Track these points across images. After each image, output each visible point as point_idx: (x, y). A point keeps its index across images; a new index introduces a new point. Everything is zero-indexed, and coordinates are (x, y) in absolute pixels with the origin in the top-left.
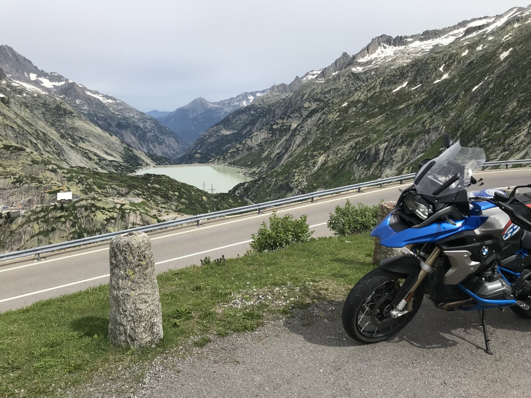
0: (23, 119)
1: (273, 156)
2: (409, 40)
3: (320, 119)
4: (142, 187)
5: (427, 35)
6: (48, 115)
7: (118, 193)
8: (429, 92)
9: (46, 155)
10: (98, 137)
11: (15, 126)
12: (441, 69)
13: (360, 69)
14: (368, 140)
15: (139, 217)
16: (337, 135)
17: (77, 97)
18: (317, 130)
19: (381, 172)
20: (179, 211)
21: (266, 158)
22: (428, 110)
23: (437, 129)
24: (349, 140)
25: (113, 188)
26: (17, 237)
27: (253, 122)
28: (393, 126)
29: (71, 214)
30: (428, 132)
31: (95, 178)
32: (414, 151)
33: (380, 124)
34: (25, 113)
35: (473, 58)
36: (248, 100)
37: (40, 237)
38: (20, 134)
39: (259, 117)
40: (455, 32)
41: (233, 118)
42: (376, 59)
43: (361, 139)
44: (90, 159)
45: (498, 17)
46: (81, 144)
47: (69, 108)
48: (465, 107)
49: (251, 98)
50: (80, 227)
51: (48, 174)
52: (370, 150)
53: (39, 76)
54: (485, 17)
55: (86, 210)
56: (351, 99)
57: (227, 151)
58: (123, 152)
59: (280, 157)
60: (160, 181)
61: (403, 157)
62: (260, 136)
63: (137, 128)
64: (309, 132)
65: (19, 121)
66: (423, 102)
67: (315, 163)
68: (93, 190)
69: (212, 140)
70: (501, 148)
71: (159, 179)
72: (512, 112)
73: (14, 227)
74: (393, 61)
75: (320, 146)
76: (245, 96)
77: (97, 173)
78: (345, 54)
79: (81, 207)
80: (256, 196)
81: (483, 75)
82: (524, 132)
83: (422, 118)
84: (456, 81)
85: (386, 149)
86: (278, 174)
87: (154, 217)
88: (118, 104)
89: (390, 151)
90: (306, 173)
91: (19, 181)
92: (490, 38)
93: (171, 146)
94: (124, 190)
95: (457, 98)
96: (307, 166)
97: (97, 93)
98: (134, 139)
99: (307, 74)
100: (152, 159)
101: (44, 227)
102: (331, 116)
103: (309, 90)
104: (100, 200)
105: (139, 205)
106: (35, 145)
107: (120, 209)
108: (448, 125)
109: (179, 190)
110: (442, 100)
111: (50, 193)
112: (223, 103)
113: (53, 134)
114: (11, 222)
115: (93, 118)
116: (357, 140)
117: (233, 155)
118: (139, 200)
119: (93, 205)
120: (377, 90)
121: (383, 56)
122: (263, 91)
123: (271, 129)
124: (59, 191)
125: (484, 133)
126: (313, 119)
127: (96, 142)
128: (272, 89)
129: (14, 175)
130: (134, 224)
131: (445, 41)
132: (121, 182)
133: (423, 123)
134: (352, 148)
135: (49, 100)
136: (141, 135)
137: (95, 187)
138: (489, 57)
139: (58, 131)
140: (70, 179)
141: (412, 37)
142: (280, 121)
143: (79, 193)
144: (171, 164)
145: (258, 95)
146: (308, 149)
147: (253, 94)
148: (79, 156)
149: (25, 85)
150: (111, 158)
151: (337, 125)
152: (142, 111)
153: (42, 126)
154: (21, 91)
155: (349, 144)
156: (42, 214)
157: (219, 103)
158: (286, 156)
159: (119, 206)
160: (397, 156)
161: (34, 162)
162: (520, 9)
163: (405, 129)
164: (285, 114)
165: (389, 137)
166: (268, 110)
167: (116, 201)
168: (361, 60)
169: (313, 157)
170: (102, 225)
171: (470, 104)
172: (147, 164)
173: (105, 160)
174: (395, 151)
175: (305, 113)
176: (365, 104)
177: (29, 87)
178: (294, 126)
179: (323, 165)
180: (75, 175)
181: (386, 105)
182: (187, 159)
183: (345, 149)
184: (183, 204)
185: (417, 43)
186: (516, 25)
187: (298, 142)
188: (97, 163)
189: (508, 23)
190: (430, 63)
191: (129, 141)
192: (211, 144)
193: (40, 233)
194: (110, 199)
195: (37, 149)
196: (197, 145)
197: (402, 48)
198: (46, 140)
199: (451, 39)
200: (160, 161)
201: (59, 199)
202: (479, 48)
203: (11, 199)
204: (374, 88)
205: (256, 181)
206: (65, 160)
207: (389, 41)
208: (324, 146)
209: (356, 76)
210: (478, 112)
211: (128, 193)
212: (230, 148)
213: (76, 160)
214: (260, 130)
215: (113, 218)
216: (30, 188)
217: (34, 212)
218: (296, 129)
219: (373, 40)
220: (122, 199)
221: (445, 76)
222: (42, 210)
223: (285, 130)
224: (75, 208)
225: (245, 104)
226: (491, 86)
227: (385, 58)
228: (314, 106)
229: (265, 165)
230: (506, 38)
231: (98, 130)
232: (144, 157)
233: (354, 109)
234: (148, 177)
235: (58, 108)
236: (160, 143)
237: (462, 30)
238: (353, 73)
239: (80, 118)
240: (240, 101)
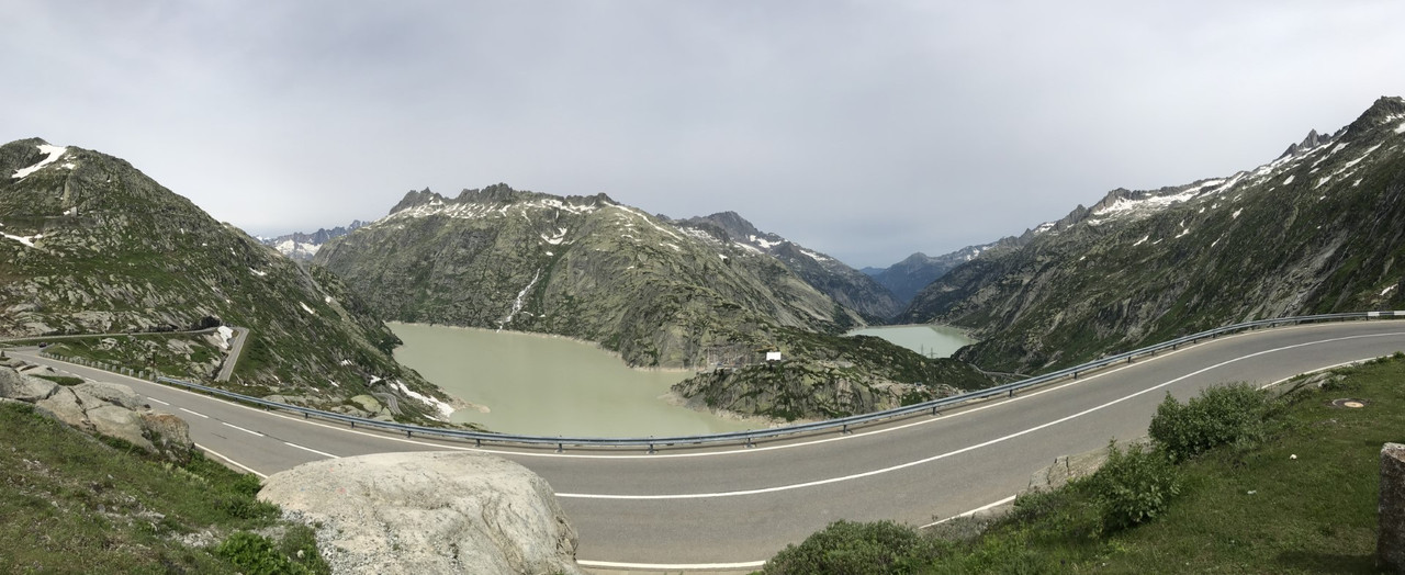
0: (741, 278)
1: (1002, 315)
2: (1148, 194)
3: (1055, 274)
4: (853, 351)
5: (1165, 191)
6: (764, 275)
7: (828, 356)
8: (1171, 247)
9: (759, 313)
10: (809, 295)
11: (734, 285)
12: (1182, 224)
13: (1097, 222)
14: (1110, 296)
15: (849, 385)
16: (1076, 290)
17: (792, 255)
18: (1053, 285)
19: (1126, 330)
20: (893, 379)
21: (995, 317)
22: (1171, 264)
23: (1181, 283)
24: (1089, 296)
25: (822, 350)
26: (728, 395)
27: (978, 278)
28: (1137, 281)
29: (779, 377)
30: (1173, 287)
31: (804, 338)
32: (1160, 307)
33: (1121, 279)
34: (743, 273)
35: (1209, 215)
36: (972, 254)
37: (748, 397)
38: (738, 293)
39: (985, 272)
40: (1192, 190)
41: (956, 273)
42: (1114, 212)
43: (1102, 294)
44: (801, 318)
45: (1228, 179)
46: (793, 303)
47: (783, 266)
48: (1207, 261)
49: (977, 252)
50: (787, 391)
51: (760, 332)
52: (1112, 306)
53: (758, 237)
54: (1217, 179)
55: (794, 372)
56: (1089, 253)
57: (948, 310)
58: (834, 312)
59: (1011, 315)
60: (873, 343)
61: (1148, 313)
62: (987, 293)
63: (850, 286)
64: (1043, 288)
65: (737, 280)
66: (1166, 257)
67: (1051, 322)
68: (802, 351)
69: (932, 298)
70: (1242, 302)
71: (871, 341)
72: (1248, 268)
73: (726, 384)
74: (1131, 214)
75: (1057, 303)
76: (970, 250)
77: (807, 334)
78: (1080, 207)
79: (789, 369)
80: (983, 361)
81: (1219, 232)
82: (1260, 287)
83: (1166, 273)
84: (1196, 236)
85: (1130, 305)
86: (1010, 335)
87: (866, 384)
88: (830, 262)
89: (1134, 307)
90: (1042, 333)
91: (733, 338)
92: (1223, 198)
93: (887, 305)
94: (833, 353)
95: (1198, 252)
96: (1042, 325)
97: (811, 251)
98: (846, 297)
99: (1039, 226)
100: (865, 319)
101: (753, 387)
102: (1067, 271)
103: (1042, 243)
104: (809, 363)
105: (849, 370)
106: (750, 304)
107: (829, 374)
108: (1192, 280)
109: (893, 354)
110: (1184, 255)
111: (760, 352)
112: (944, 257)
113: (767, 293)
114: (724, 379)
115: (806, 277)
116: (1097, 296)
117: (955, 314)
118: (849, 365)
119: (801, 368)
120: (1117, 243)
121: (1120, 209)
122: (990, 245)
123: (1000, 285)
124: (768, 351)
125: (1226, 287)
126: (1048, 273)
127: (807, 300)
128: (1001, 241)
129: (729, 332)
130: (842, 391)
131: (1183, 198)
132: (832, 343)
133: (1167, 278)
134: (1092, 305)
135: (766, 260)
136: (853, 293)
137: (804, 348)
138: (1223, 215)
139: (771, 289)
140: (779, 339)
141: (1150, 192)
142: (1010, 276)
143: (787, 354)
144: (885, 324)
145: (985, 248)
146: (1043, 306)
147: (979, 247)
148: (790, 315)
149: (745, 246)
150: (822, 318)
151: (1075, 279)
152: (854, 268)
153: (757, 284)
154: (741, 252)
155: (1089, 301)
156: (752, 374)
157: (939, 258)
158: (1018, 315)
159: (828, 370)
160: (1142, 313)
161: (748, 320)
162: (1246, 173)
163: (1148, 285)
164: (1016, 268)
165: (1132, 292)
166: (995, 264)
167: (825, 364)
168: (1098, 213)
169: (1049, 315)
170: (810, 390)
171: (1210, 259)
172: (859, 325)
173: (815, 319)
174: (1140, 308)
175: (1038, 268)
176: (1105, 258)
177: (747, 247)
178: (1026, 281)
179: (1060, 324)
180: (785, 336)
181: (1127, 259)
182: (903, 319)
183: (1085, 306)
184: (897, 370)
185: (1156, 199)
186: (1244, 188)
187: (1031, 299)
188: (807, 323)
189: (1238, 185)
190: (1171, 218)
191: (840, 299)
192: (931, 302)
193: (748, 394)
194: (819, 362)
195: (751, 307)
196: (914, 303)
197: (1140, 202)
198: (759, 297)
199: (1189, 197)
200: (873, 321)
201: (768, 359)
202: (1214, 207)
203: (726, 356)
204: (1113, 241)
205: (982, 344)
206: (776, 319)
207: (1127, 195)
208: (1060, 303)
209: (1093, 229)
210: (1219, 267)
211: (838, 356)
212: (952, 306)
213: (787, 319)
214: (986, 286)
215: (821, 383)
216: (742, 346)
217: (745, 371)
218: (1028, 284)
219: (1110, 193)
220: (832, 363)
221: (1186, 232)
222: (752, 370)
223: (1015, 286)
224: (783, 370)
225: (969, 258)
226: (1228, 242)
227: (1123, 211)
228: (1048, 260)
229: (993, 325)
230: (1237, 198)
231: (810, 288)
232: (856, 317)
233: (1093, 263)
234: (860, 338)
235: (773, 267)
236: (874, 302)
237: (1198, 189)
238: (1089, 226)
239: (793, 277)
240: (964, 255)
